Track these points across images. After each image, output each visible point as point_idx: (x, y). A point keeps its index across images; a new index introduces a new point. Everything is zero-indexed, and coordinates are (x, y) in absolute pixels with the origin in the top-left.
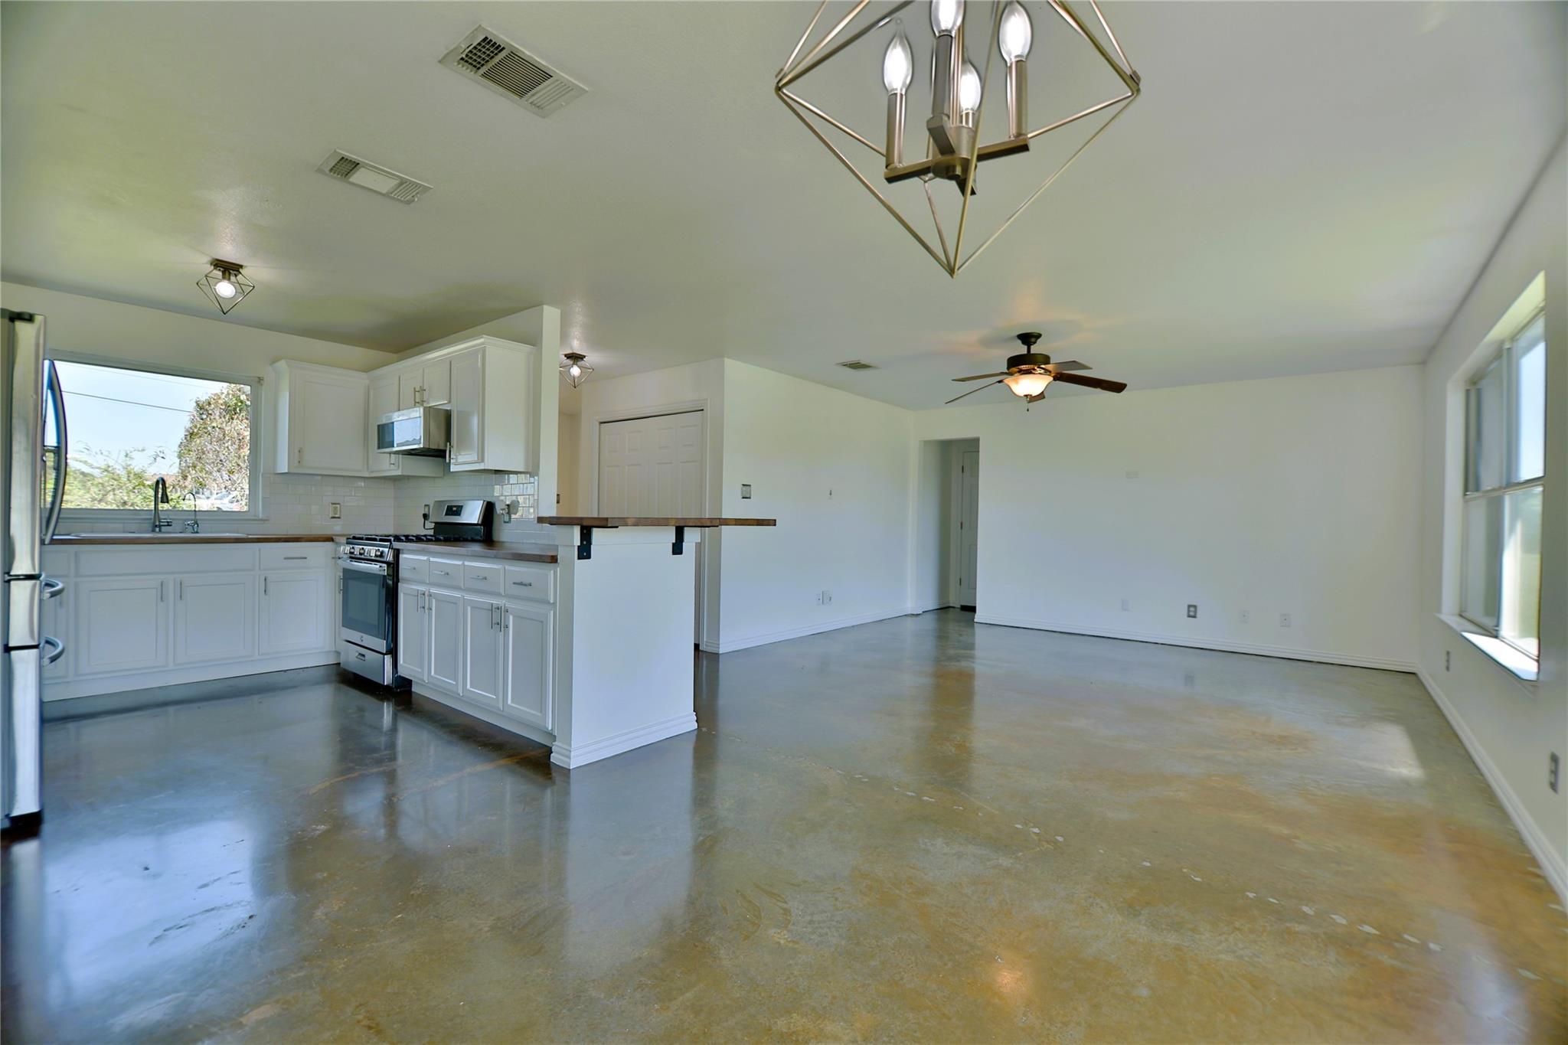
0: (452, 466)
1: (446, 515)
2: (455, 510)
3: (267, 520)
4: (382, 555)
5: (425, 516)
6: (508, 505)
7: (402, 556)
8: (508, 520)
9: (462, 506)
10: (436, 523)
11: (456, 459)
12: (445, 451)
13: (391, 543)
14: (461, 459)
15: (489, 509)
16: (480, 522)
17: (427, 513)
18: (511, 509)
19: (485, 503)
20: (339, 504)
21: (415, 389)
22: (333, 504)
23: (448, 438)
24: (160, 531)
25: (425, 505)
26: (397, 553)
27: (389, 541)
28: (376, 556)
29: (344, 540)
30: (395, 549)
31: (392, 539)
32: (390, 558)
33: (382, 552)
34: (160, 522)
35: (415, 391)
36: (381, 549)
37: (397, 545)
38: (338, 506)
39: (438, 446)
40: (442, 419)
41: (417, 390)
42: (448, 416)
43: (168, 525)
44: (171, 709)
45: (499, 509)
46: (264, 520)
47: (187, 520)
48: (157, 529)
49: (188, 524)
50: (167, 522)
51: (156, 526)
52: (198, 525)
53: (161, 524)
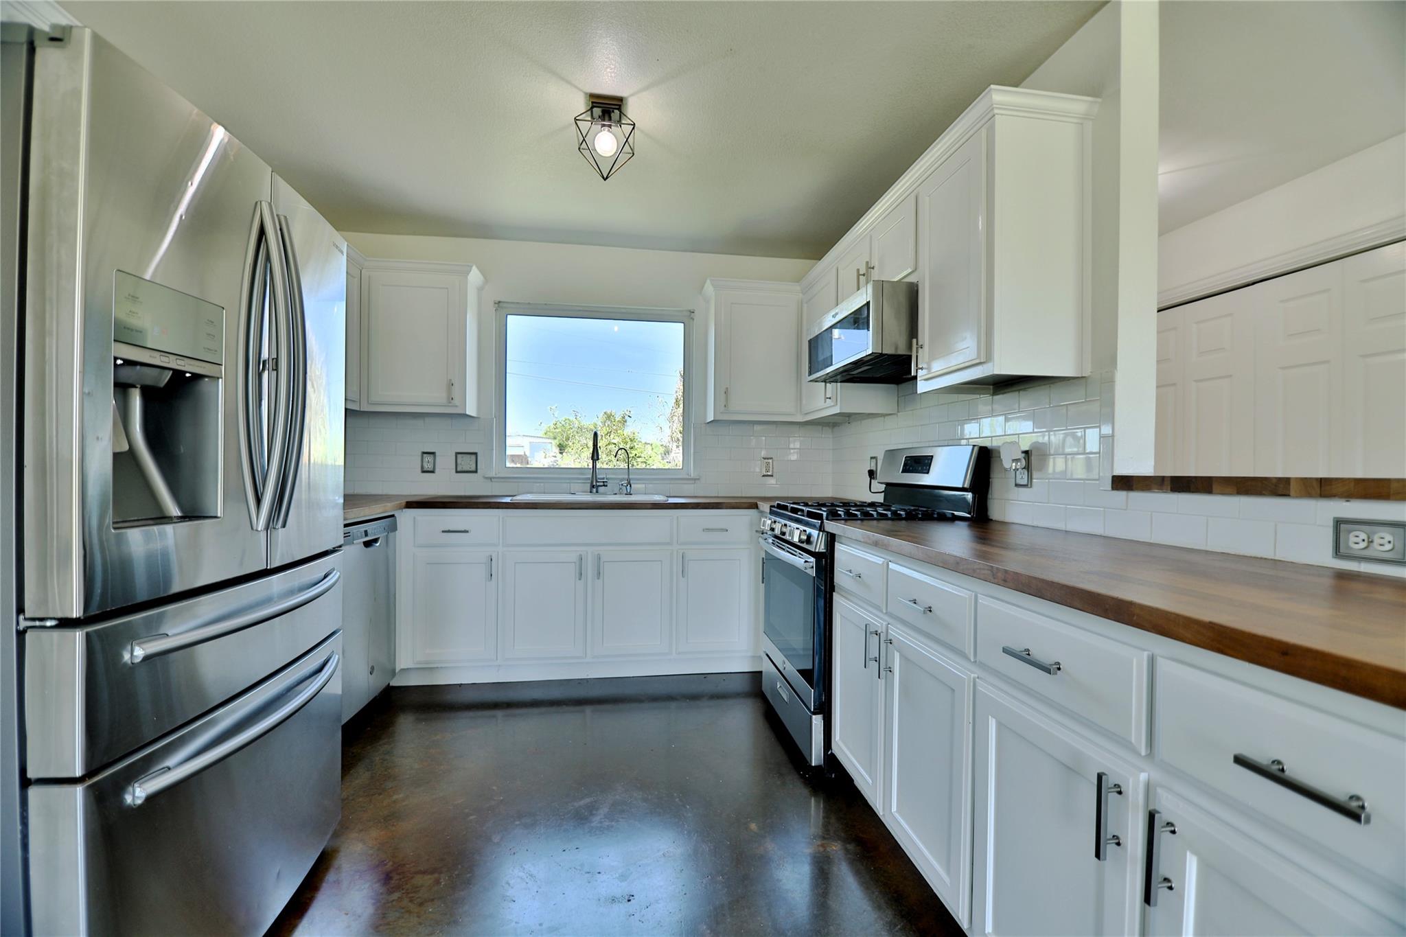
0: (920, 384)
1: (904, 471)
2: (920, 463)
3: (698, 479)
4: (808, 541)
5: (872, 474)
6: (1026, 452)
7: (838, 547)
8: (1024, 482)
9: (932, 456)
10: (888, 485)
11: (929, 369)
12: (910, 357)
13: (822, 523)
14: (937, 366)
15: (984, 460)
16: (966, 486)
17: (874, 469)
18: (1033, 459)
19: (976, 449)
20: (771, 458)
21: (858, 270)
22: (765, 459)
23: (913, 331)
24: (597, 492)
25: (872, 458)
26: (831, 539)
27: (819, 517)
28: (800, 541)
29: (765, 507)
30: (828, 532)
31: (825, 514)
32: (820, 547)
33: (809, 537)
34: (597, 481)
35: (859, 275)
36: (809, 530)
37: (831, 526)
38: (770, 461)
39: (896, 349)
40: (903, 299)
41: (861, 273)
42: (912, 294)
43: (604, 485)
44: (588, 710)
45: (1008, 460)
46: (695, 479)
47: (622, 480)
48: (594, 490)
49: (622, 485)
50: (604, 482)
51: (593, 487)
52: (630, 486)
53: (598, 484)
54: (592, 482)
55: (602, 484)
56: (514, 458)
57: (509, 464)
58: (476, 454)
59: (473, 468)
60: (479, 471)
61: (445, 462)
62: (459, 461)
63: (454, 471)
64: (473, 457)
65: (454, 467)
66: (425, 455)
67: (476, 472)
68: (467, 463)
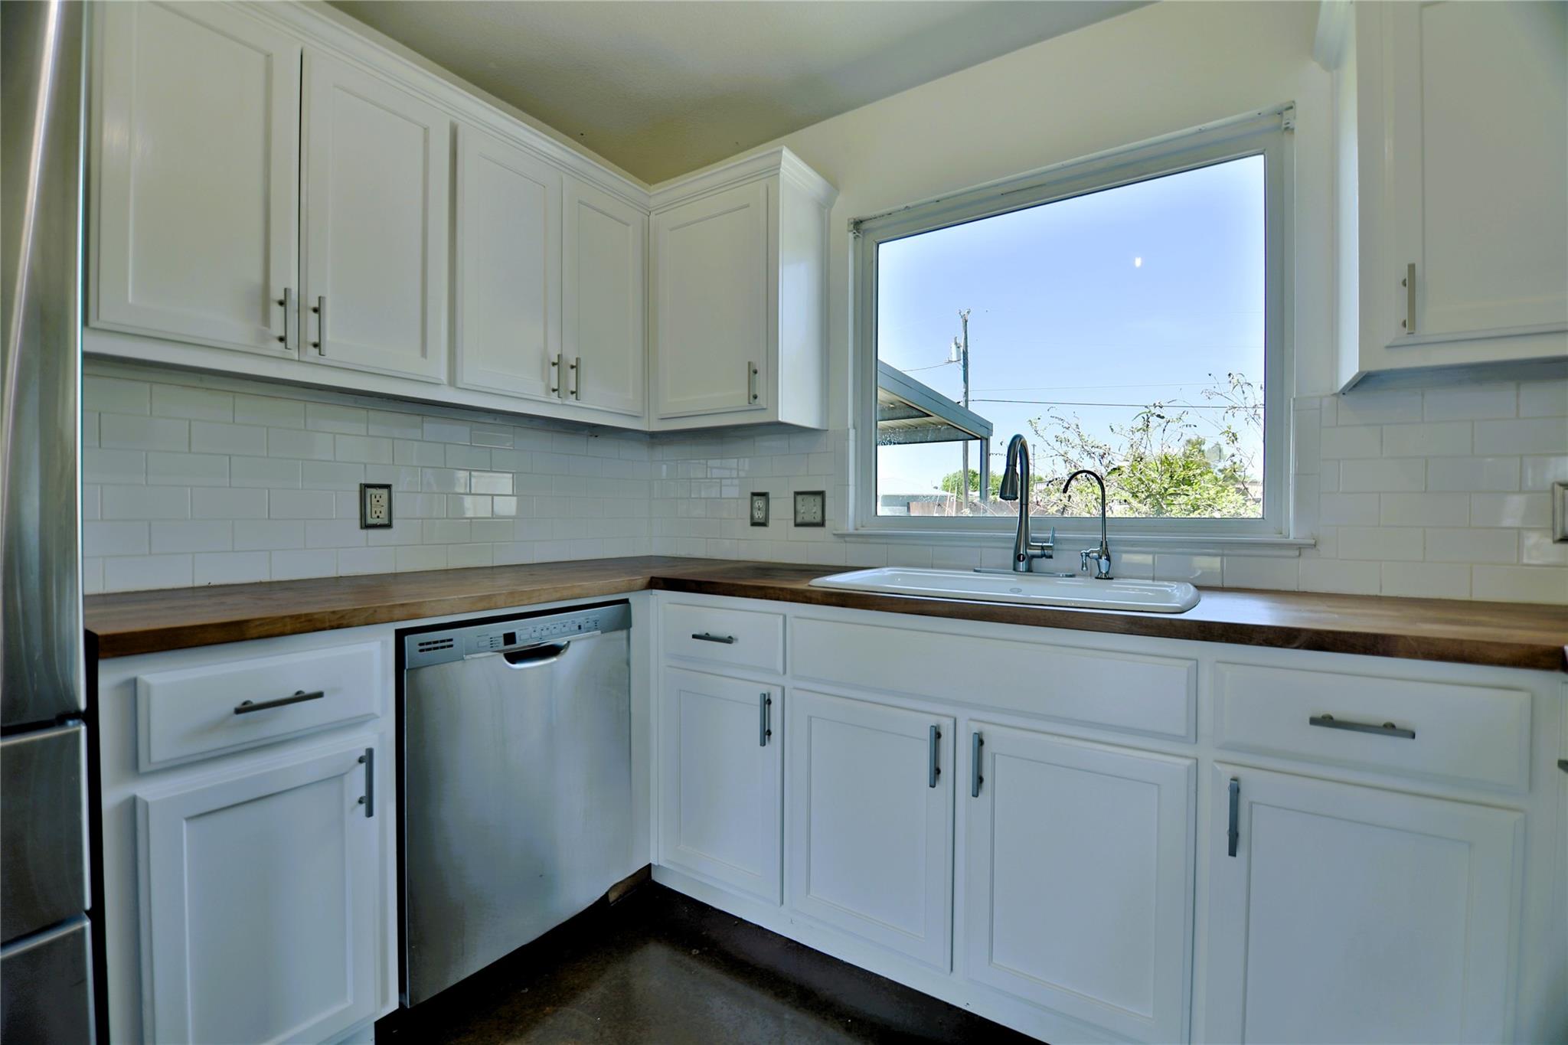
24: (1029, 569)
43: (1048, 558)
46: (1300, 548)
47: (1090, 542)
48: (1022, 565)
49: (1087, 555)
50: (1043, 548)
51: (1018, 558)
52: (1108, 559)
53: (1030, 552)
54: (1017, 548)
55: (1038, 552)
56: (891, 500)
57: (883, 511)
58: (821, 494)
59: (818, 519)
60: (827, 523)
61: (781, 509)
62: (799, 507)
63: (792, 523)
64: (818, 499)
65: (793, 517)
66: (755, 498)
67: (822, 524)
68: (810, 509)
